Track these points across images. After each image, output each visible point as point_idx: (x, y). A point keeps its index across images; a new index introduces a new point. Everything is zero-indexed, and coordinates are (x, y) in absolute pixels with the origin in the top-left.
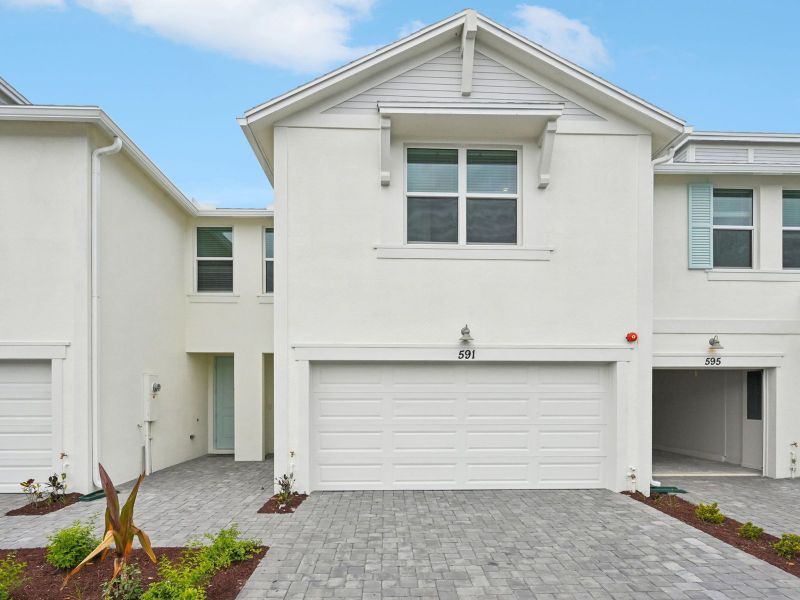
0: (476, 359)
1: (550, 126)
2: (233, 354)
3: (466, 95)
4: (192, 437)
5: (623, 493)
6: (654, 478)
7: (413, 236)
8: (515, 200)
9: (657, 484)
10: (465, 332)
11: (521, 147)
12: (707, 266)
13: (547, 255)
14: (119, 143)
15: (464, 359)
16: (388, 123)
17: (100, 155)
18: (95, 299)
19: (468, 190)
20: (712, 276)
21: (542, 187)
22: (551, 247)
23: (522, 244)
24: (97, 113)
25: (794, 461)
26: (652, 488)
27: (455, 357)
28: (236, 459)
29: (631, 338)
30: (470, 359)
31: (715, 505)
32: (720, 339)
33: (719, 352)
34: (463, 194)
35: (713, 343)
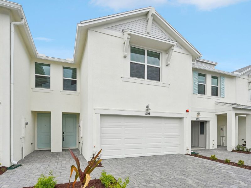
0: (150, 115)
1: (173, 48)
2: (50, 112)
3: (148, 33)
4: (32, 144)
5: (185, 154)
6: (191, 150)
7: (132, 75)
8: (159, 68)
9: (192, 152)
10: (147, 107)
11: (162, 53)
12: (197, 93)
13: (168, 86)
14: (23, 22)
15: (147, 115)
16: (130, 37)
17: (14, 24)
18: (12, 85)
19: (148, 63)
20: (198, 96)
21: (167, 65)
22: (169, 83)
23: (162, 81)
24: (19, 7)
25: (213, 145)
26: (191, 153)
27: (144, 115)
28: (52, 152)
29: (187, 111)
30: (149, 115)
31: (215, 155)
32: (200, 113)
33: (199, 116)
34: (146, 64)
35: (198, 114)
